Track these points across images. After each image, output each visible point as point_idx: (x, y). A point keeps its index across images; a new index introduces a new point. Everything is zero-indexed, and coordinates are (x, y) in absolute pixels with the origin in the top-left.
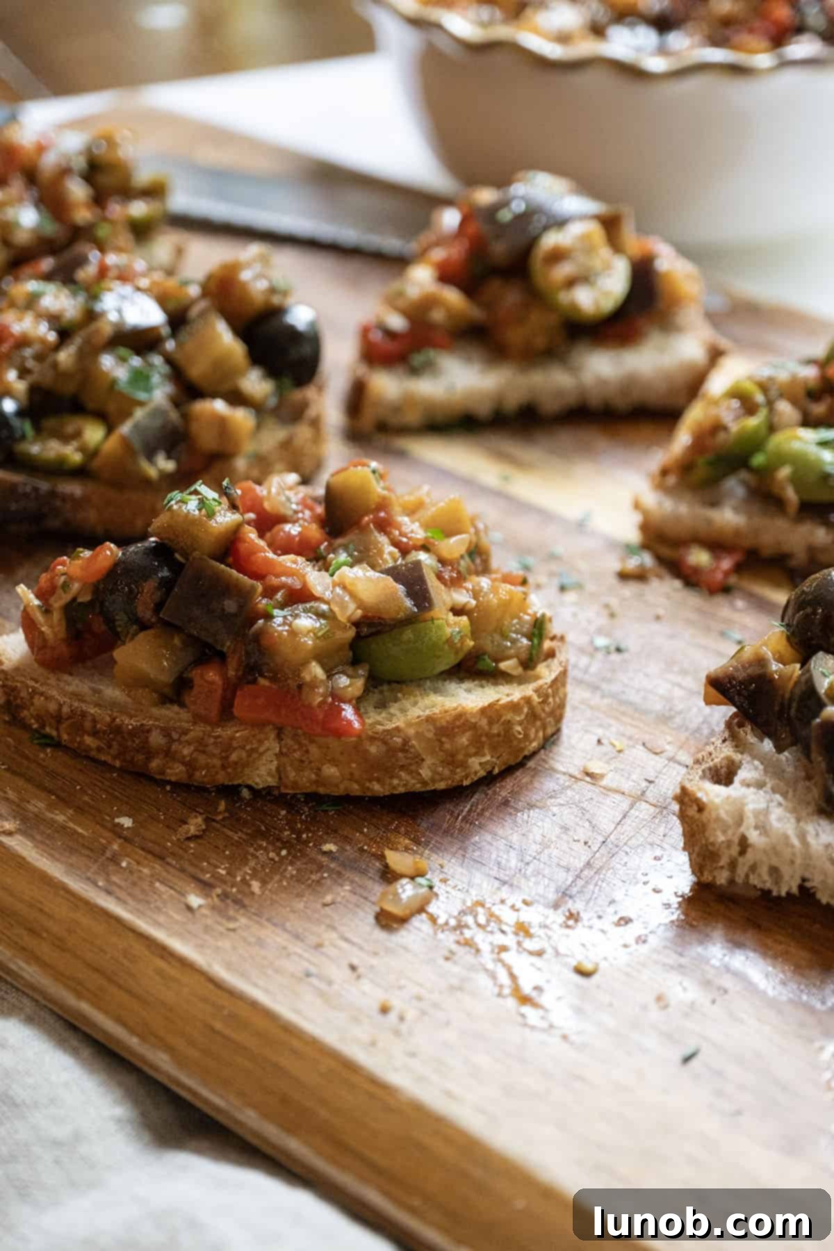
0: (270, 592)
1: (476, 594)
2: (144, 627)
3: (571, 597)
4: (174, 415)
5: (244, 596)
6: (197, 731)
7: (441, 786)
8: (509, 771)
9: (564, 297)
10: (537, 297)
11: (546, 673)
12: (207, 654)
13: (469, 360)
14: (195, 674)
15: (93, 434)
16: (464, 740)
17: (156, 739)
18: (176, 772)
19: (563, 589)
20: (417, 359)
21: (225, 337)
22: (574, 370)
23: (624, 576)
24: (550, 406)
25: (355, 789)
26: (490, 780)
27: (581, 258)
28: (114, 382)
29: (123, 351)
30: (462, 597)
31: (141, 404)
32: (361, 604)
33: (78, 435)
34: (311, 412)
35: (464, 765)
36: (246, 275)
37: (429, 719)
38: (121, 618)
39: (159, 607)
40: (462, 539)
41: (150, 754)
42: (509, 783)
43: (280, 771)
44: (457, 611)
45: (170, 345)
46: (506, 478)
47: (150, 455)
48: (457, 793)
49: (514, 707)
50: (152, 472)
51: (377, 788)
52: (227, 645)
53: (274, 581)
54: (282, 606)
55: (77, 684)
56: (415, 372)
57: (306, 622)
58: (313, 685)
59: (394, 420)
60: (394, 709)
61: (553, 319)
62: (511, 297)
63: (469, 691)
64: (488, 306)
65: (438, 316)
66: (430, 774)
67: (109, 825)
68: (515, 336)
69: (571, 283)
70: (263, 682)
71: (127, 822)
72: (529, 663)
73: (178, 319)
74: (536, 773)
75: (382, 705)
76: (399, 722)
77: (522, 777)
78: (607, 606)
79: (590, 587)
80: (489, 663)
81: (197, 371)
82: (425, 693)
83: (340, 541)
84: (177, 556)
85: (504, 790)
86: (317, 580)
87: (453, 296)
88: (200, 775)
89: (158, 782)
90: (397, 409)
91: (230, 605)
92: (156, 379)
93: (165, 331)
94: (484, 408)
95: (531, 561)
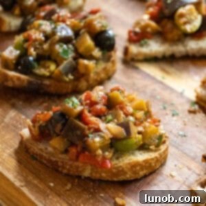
0: (89, 129)
1: (145, 127)
2: (58, 135)
3: (175, 118)
4: (74, 63)
5: (83, 130)
6: (70, 163)
7: (132, 179)
8: (151, 174)
9: (183, 27)
10: (176, 26)
11: (163, 148)
12: (72, 144)
13: (157, 42)
14: (69, 149)
15: (53, 67)
16: (138, 168)
17: (60, 164)
18: (65, 171)
19: (173, 115)
20: (142, 42)
21: (88, 41)
22: (185, 46)
23: (190, 112)
24: (178, 55)
25: (110, 179)
26: (145, 176)
27: (188, 16)
28: (58, 53)
29: (61, 44)
30: (141, 129)
31: (65, 59)
32: (112, 134)
33: (48, 67)
34: (113, 59)
35: (138, 173)
36: (95, 23)
37: (129, 164)
38: (52, 132)
39: (61, 131)
41: (59, 167)
42: (151, 177)
43: (91, 173)
44: (139, 133)
45: (74, 42)
46: (163, 78)
47: (67, 74)
48: (136, 180)
49: (152, 159)
50: (67, 79)
51: (115, 179)
52: (78, 142)
53: (91, 126)
54: (92, 133)
55: (42, 146)
56: (142, 46)
57: (97, 139)
58: (99, 156)
59: (136, 58)
60: (121, 160)
61: (179, 33)
62: (169, 25)
63: (141, 154)
64: (163, 27)
65: (149, 30)
66: (129, 176)
67: (47, 185)
68: (170, 36)
69: (185, 23)
71: (52, 184)
72: (158, 146)
73: (77, 33)
74: (158, 174)
75: (117, 158)
76: (121, 164)
77: (154, 175)
78: (184, 121)
79: (181, 115)
80: (146, 146)
82: (129, 155)
83: (110, 112)
84: (67, 117)
85: (148, 179)
86: (102, 126)
87: (153, 24)
88: (71, 173)
89: (61, 173)
91: (79, 133)
92: (70, 51)
93: (73, 37)
94: (160, 56)
95: (166, 106)
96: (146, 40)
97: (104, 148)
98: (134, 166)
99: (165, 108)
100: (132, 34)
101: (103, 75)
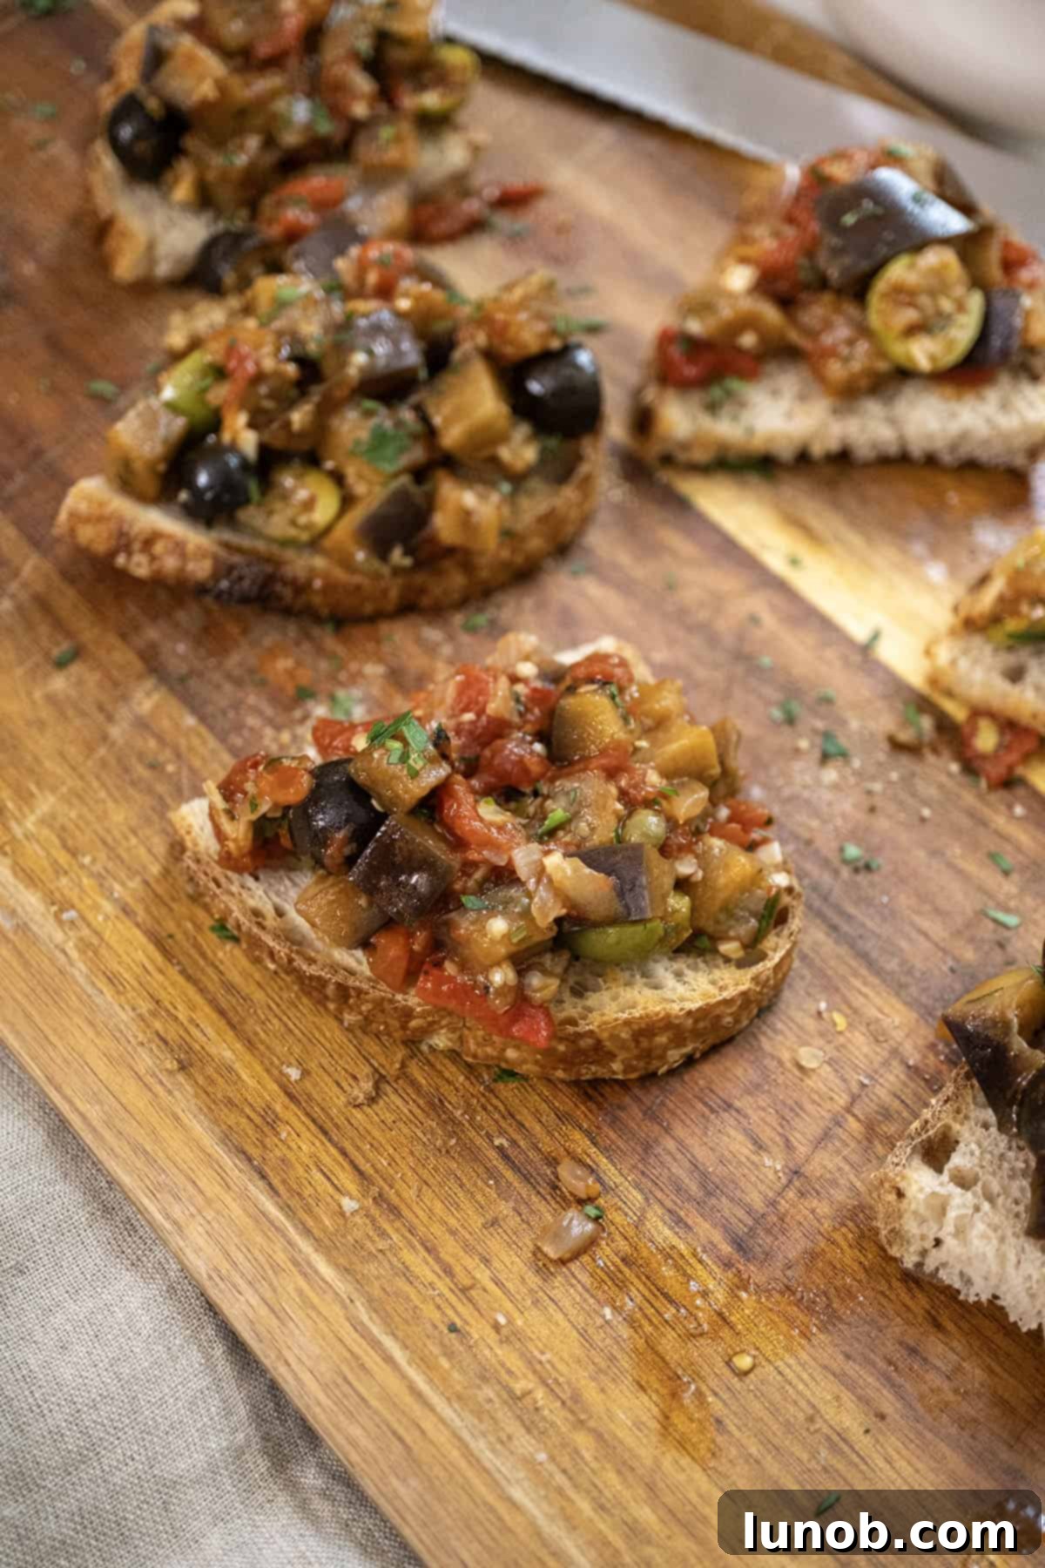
0: (469, 868)
1: (705, 861)
3: (830, 775)
7: (632, 1074)
8: (713, 1050)
12: (391, 924)
15: (326, 506)
16: (664, 1038)
19: (825, 758)
20: (718, 390)
23: (897, 746)
24: (863, 451)
25: (539, 1072)
27: (927, 301)
29: (369, 404)
30: (686, 867)
32: (566, 902)
33: (307, 505)
34: (585, 466)
35: (661, 1058)
37: (627, 1022)
39: (348, 861)
40: (697, 800)
43: (462, 1040)
44: (682, 886)
46: (794, 561)
48: (650, 1080)
49: (726, 1003)
53: (473, 855)
54: (479, 892)
56: (712, 408)
57: (499, 926)
59: (682, 457)
60: (592, 1000)
65: (748, 340)
66: (621, 1066)
67: (276, 1072)
68: (835, 369)
69: (912, 330)
70: (450, 968)
71: (295, 1073)
75: (580, 993)
76: (593, 1023)
78: (869, 794)
79: (857, 760)
81: (452, 436)
82: (629, 981)
84: (374, 802)
86: (524, 860)
87: (771, 315)
90: (685, 446)
94: (786, 452)
95: (796, 707)
96: (735, 384)
97: (523, 960)
98: (645, 1031)
99: (790, 720)
100: (676, 352)
101: (535, 544)
